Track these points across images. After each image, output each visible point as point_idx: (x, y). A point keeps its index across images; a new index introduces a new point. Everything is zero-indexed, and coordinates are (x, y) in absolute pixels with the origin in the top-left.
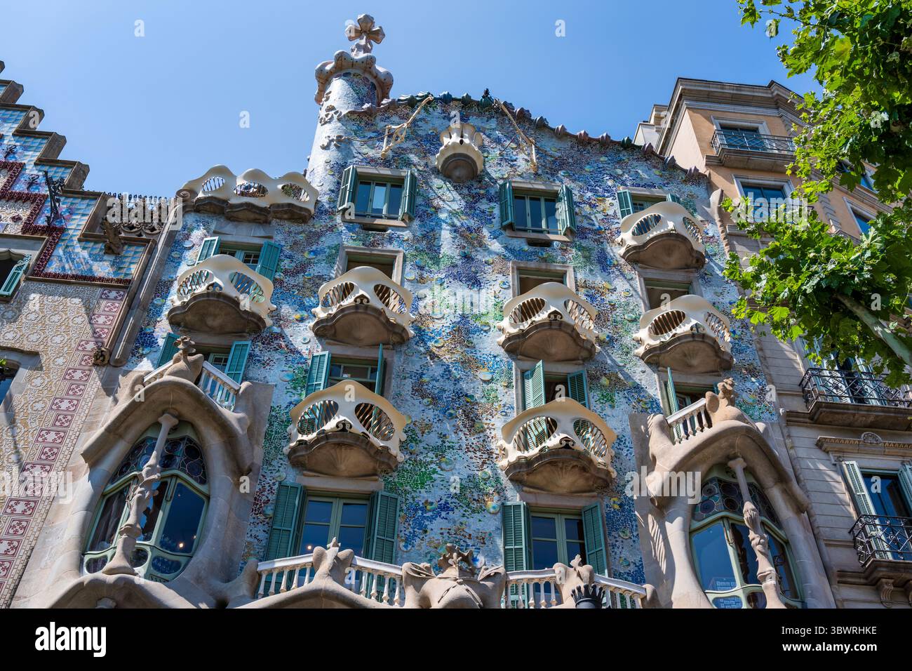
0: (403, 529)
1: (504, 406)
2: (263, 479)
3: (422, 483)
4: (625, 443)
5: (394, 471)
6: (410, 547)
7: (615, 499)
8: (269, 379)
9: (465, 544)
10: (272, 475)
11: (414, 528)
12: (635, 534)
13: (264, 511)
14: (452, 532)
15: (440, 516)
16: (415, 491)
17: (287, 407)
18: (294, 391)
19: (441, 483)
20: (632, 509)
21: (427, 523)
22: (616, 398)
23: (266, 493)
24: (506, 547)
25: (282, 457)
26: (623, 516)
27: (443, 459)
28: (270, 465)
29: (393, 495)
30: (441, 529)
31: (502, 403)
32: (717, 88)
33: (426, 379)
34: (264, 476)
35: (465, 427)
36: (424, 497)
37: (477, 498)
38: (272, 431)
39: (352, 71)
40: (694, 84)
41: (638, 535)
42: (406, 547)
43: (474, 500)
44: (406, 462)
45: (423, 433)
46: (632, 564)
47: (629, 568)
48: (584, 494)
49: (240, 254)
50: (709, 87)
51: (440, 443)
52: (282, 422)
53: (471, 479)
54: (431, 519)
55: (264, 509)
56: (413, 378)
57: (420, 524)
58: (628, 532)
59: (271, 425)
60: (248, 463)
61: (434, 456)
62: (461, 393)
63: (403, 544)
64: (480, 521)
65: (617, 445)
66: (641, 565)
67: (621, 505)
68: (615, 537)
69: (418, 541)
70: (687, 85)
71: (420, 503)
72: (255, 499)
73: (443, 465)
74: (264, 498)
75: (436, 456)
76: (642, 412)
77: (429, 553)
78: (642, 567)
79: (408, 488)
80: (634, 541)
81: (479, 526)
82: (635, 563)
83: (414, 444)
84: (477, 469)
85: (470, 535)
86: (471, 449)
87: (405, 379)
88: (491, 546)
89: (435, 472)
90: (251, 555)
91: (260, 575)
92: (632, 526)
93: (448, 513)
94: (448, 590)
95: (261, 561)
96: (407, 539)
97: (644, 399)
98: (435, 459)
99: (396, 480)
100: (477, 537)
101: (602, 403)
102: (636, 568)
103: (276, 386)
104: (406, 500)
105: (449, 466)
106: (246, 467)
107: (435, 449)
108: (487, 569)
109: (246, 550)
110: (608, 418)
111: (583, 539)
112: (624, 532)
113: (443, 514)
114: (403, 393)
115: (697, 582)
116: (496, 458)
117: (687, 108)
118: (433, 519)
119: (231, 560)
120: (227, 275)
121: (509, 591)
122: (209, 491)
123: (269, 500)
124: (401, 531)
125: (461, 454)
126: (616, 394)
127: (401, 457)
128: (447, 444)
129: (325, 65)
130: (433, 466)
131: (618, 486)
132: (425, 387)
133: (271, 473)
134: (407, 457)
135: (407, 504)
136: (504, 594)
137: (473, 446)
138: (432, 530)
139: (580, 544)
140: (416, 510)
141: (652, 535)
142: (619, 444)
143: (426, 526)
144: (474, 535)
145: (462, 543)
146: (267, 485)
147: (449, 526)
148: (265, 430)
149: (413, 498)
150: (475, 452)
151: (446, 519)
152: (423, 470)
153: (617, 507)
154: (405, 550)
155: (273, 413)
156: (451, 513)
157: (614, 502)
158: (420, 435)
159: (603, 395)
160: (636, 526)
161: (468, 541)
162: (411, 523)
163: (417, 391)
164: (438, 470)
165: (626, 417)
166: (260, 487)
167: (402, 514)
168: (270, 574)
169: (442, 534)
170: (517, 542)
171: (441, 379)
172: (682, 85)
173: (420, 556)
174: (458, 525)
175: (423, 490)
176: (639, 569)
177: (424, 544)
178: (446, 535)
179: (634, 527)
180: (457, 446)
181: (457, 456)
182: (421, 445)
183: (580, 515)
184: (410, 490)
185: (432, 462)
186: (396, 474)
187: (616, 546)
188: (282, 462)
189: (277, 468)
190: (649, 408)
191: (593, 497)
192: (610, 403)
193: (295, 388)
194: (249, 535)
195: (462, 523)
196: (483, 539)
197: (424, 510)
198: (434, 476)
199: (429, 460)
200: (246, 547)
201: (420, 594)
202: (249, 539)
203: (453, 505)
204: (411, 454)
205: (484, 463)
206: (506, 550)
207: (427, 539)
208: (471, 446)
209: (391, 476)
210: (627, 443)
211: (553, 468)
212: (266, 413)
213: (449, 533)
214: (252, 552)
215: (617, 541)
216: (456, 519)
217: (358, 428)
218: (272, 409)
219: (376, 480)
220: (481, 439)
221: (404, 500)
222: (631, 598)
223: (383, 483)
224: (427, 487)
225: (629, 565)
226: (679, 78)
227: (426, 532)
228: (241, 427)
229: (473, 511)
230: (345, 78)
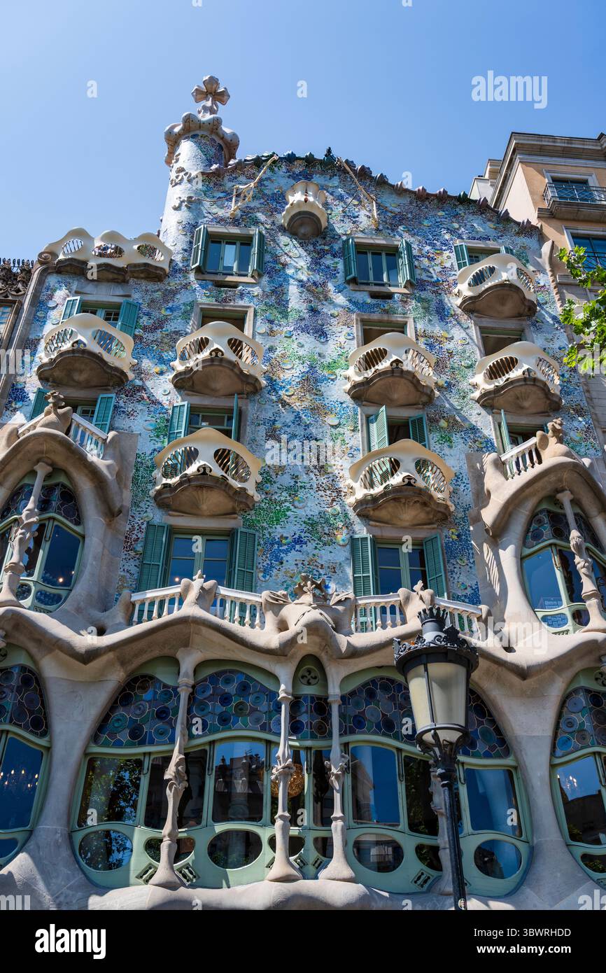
0: (261, 561)
1: (351, 448)
2: (132, 519)
3: (277, 520)
4: (462, 480)
5: (251, 510)
6: (268, 577)
7: (453, 530)
8: (134, 428)
9: (317, 573)
10: (141, 516)
11: (271, 560)
12: (471, 561)
13: (134, 548)
14: (306, 563)
15: (294, 549)
16: (271, 527)
17: (151, 454)
18: (157, 439)
19: (295, 519)
20: (469, 539)
21: (282, 555)
22: (454, 438)
23: (135, 532)
24: (355, 575)
25: (149, 499)
26: (461, 545)
27: (296, 498)
28: (138, 506)
29: (252, 531)
30: (296, 560)
31: (349, 446)
32: (548, 141)
33: (278, 425)
34: (133, 517)
35: (315, 468)
36: (279, 533)
37: (327, 532)
38: (138, 476)
39: (200, 133)
40: (526, 138)
41: (474, 561)
42: (264, 577)
43: (325, 534)
44: (262, 501)
45: (277, 474)
46: (469, 589)
47: (466, 591)
48: (425, 527)
49: (102, 313)
50: (542, 141)
51: (292, 483)
52: (148, 467)
53: (322, 516)
54: (287, 552)
55: (135, 546)
56: (267, 424)
57: (276, 556)
58: (465, 559)
59: (137, 470)
60: (118, 505)
61: (287, 495)
62: (311, 437)
63: (262, 574)
64: (331, 552)
65: (455, 481)
66: (477, 588)
67: (459, 536)
68: (454, 564)
69: (275, 572)
70: (520, 139)
71: (276, 538)
72: (126, 537)
73: (296, 504)
74: (134, 536)
75: (290, 496)
76: (477, 451)
77: (285, 582)
78: (478, 590)
79: (265, 524)
80: (471, 567)
81: (330, 557)
82: (471, 587)
83: (269, 485)
84: (328, 506)
85: (322, 565)
86: (321, 488)
87: (259, 425)
88: (341, 575)
89: (288, 509)
90: (124, 587)
91: (133, 605)
92: (469, 554)
93: (302, 546)
94: (303, 614)
95: (133, 592)
96: (265, 570)
97: (479, 439)
98: (288, 498)
99: (254, 518)
100: (329, 567)
101: (441, 444)
102: (473, 591)
103: (140, 434)
104: (263, 535)
105: (301, 504)
106: (117, 509)
107: (288, 489)
108: (339, 595)
109: (120, 583)
110: (446, 457)
111: (425, 567)
112: (461, 560)
113: (298, 547)
114: (257, 438)
115: (527, 602)
116: (344, 496)
117: (520, 162)
118: (289, 551)
119: (106, 592)
120: (90, 333)
121: (359, 614)
122: (84, 532)
123: (139, 538)
124: (259, 563)
125: (312, 493)
126: (454, 435)
127: (257, 497)
128: (299, 484)
129: (173, 127)
130: (287, 504)
131: (456, 519)
132: (278, 432)
133: (140, 514)
134: (263, 497)
135: (264, 539)
136: (354, 616)
137: (323, 485)
138: (287, 561)
139: (422, 571)
140: (272, 544)
141: (487, 561)
142: (457, 481)
143: (282, 558)
144: (326, 565)
145: (315, 572)
146: (136, 525)
147: (303, 557)
148: (132, 475)
149: (270, 533)
150: (325, 490)
151: (300, 551)
152: (278, 508)
153: (455, 537)
154: (264, 580)
155: (139, 460)
156: (304, 546)
157: (453, 533)
158: (274, 477)
159: (441, 436)
160: (473, 554)
161: (320, 570)
162: (268, 556)
163: (270, 436)
164: (292, 507)
165: (463, 456)
166: (130, 526)
167: (260, 548)
168: (143, 604)
169: (297, 565)
170: (365, 570)
171: (292, 425)
172: (515, 139)
173: (277, 584)
174: (311, 556)
175: (278, 527)
176: (475, 592)
177: (281, 574)
178: (300, 565)
179: (471, 555)
180: (308, 485)
181: (309, 495)
182: (275, 485)
183: (422, 545)
184: (267, 526)
185: (286, 501)
186: (253, 512)
187: (454, 571)
188: (148, 503)
189: (145, 510)
190: (485, 447)
191: (434, 528)
192: (449, 443)
193: (158, 436)
194: (122, 570)
195: (314, 555)
196: (334, 568)
197: (280, 544)
198: (288, 513)
199: (283, 498)
200: (120, 580)
201: (279, 618)
202: (122, 574)
203: (306, 539)
204: (267, 493)
205: (333, 500)
206: (354, 578)
207: (283, 570)
208: (321, 485)
209: (249, 514)
210: (464, 479)
211: (397, 504)
212: (132, 459)
213: (302, 564)
214: (125, 585)
215: (455, 568)
216: (309, 551)
217: (217, 472)
218: (138, 456)
219: (235, 518)
220: (331, 479)
221: (261, 535)
222: (468, 617)
223: (242, 521)
224: (282, 523)
225: (466, 588)
226: (513, 133)
227: (282, 563)
228: (110, 473)
229: (325, 544)
230: (194, 140)
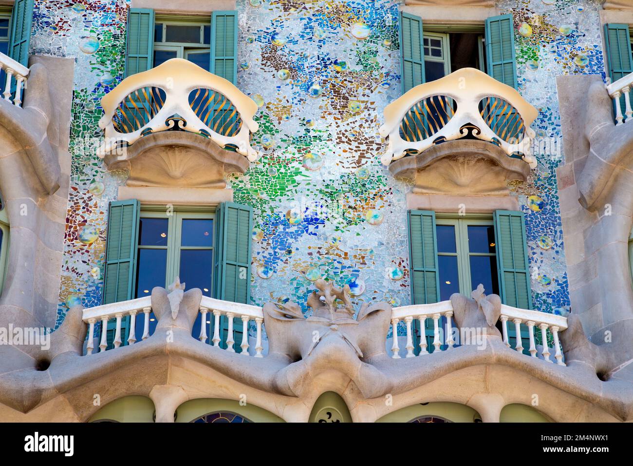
0: (261, 250)
1: (387, 74)
2: (74, 193)
3: (283, 189)
4: (550, 119)
5: (245, 175)
6: (271, 273)
7: (534, 198)
8: (65, 49)
9: (339, 266)
10: (86, 187)
11: (274, 248)
12: (559, 242)
13: (81, 236)
14: (323, 251)
15: (307, 231)
16: (274, 200)
17: (95, 91)
18: (102, 68)
19: (308, 187)
20: (557, 209)
21: (290, 240)
22: (541, 53)
23: (80, 212)
25: (96, 161)
26: (544, 219)
27: (308, 155)
28: (82, 173)
29: (246, 207)
30: (309, 248)
31: (384, 71)
33: (280, 40)
34: (75, 189)
35: (335, 108)
36: (285, 207)
37: (353, 205)
38: (78, 126)
41: (562, 244)
42: (266, 273)
43: (350, 207)
44: (260, 161)
45: (280, 119)
46: (554, 284)
47: (549, 287)
48: (493, 193)
51: (303, 132)
52: (91, 112)
53: (346, 179)
54: (296, 235)
55: (81, 232)
56: (263, 40)
57: (282, 243)
58: (549, 240)
59: (76, 117)
60: (53, 178)
61: (296, 151)
62: (329, 59)
63: (263, 269)
64: (358, 234)
65: (539, 121)
66: (564, 282)
67: (541, 206)
68: (533, 249)
69: (280, 265)
71: (281, 215)
72: (68, 220)
73: (309, 164)
74: (79, 218)
75: (299, 151)
76: (576, 72)
77: (295, 279)
78: (567, 286)
79: (265, 196)
80: (557, 252)
81: (357, 241)
82: (557, 281)
83: (268, 136)
84: (354, 165)
85: (346, 254)
86: (344, 139)
87: (252, 42)
88: (373, 267)
89: (298, 173)
90: (70, 293)
91: (87, 325)
92: (556, 232)
93: (317, 227)
94: (320, 340)
95: (86, 307)
96: (266, 262)
97: (579, 53)
98: (297, 155)
99: (248, 186)
100: (355, 256)
101: (521, 63)
102: (559, 287)
103: (76, 60)
104: (263, 211)
105: (316, 164)
106: (53, 184)
107: (298, 140)
109: (64, 288)
110: (528, 84)
112: (544, 241)
113: (311, 228)
114: (250, 64)
116: (378, 149)
118: (299, 235)
119: (45, 302)
122: (8, 217)
123: (86, 221)
124: (258, 253)
125: (331, 146)
126: (542, 48)
127: (253, 154)
128: (312, 134)
130: (295, 164)
131: (539, 179)
132: (279, 53)
133: (85, 184)
134: (261, 154)
135: (264, 217)
137: (347, 134)
138: (297, 249)
140: (275, 225)
142: (542, 121)
143: (290, 244)
144: (351, 253)
145: (336, 264)
146: (81, 201)
147: (320, 243)
148: (69, 125)
149: (272, 209)
150: (349, 142)
151: (315, 234)
152: (283, 170)
153: (536, 208)
154: (265, 277)
155: (78, 101)
156: (321, 226)
157: (533, 202)
158: (276, 123)
159: (522, 51)
160: (561, 232)
161: (343, 261)
162: (271, 241)
163: (268, 59)
164: (302, 169)
165: (554, 81)
166: (72, 204)
167: (258, 230)
168: (99, 323)
169: (310, 254)
171: (301, 40)
173: (284, 283)
174: (330, 241)
175: (284, 198)
176: (563, 288)
177: (289, 267)
178: (315, 255)
179: (558, 234)
180: (325, 136)
181: (326, 150)
182: (278, 136)
183: (491, 219)
184: (267, 198)
185: (293, 159)
186: (248, 177)
187: (533, 258)
188: (96, 168)
189: (91, 178)
190: (587, 66)
191: (505, 195)
192: (532, 62)
193: (103, 63)
194: (65, 268)
195: (335, 240)
196: (363, 257)
197: (286, 224)
198: (298, 178)
199: (289, 156)
200: (63, 283)
202: (66, 274)
203: (323, 216)
204: (266, 149)
205: (362, 156)
207: (291, 262)
208: (343, 134)
209: (241, 182)
210: (553, 119)
211: (452, 163)
212: (67, 102)
213: (319, 252)
214: (71, 290)
215: (534, 253)
216: (328, 234)
217: (195, 124)
218: (75, 95)
219: (223, 188)
220: (357, 124)
221: (260, 212)
223: (232, 191)
224: (288, 193)
225: (549, 284)
227: (290, 252)
229: (349, 223)
